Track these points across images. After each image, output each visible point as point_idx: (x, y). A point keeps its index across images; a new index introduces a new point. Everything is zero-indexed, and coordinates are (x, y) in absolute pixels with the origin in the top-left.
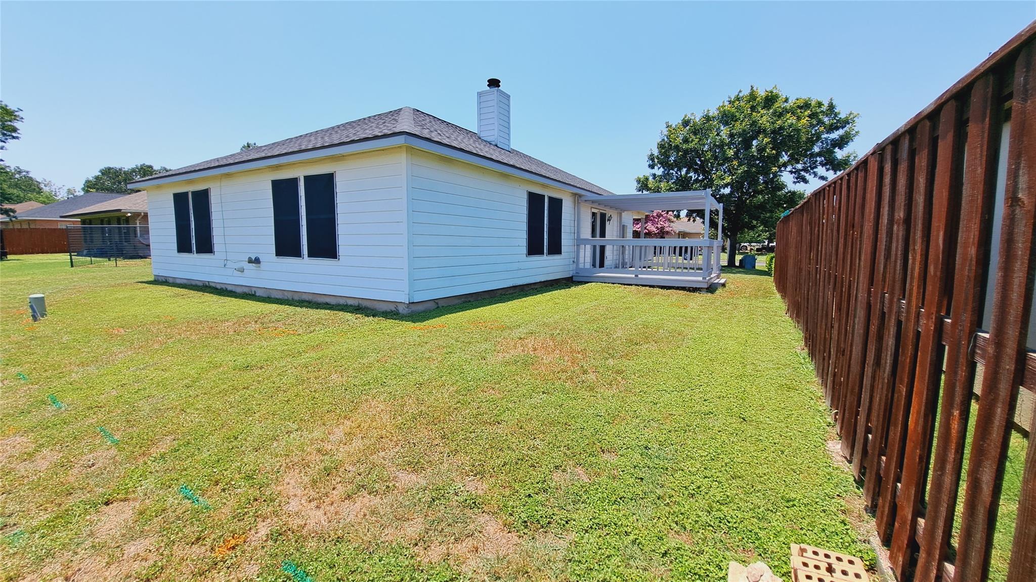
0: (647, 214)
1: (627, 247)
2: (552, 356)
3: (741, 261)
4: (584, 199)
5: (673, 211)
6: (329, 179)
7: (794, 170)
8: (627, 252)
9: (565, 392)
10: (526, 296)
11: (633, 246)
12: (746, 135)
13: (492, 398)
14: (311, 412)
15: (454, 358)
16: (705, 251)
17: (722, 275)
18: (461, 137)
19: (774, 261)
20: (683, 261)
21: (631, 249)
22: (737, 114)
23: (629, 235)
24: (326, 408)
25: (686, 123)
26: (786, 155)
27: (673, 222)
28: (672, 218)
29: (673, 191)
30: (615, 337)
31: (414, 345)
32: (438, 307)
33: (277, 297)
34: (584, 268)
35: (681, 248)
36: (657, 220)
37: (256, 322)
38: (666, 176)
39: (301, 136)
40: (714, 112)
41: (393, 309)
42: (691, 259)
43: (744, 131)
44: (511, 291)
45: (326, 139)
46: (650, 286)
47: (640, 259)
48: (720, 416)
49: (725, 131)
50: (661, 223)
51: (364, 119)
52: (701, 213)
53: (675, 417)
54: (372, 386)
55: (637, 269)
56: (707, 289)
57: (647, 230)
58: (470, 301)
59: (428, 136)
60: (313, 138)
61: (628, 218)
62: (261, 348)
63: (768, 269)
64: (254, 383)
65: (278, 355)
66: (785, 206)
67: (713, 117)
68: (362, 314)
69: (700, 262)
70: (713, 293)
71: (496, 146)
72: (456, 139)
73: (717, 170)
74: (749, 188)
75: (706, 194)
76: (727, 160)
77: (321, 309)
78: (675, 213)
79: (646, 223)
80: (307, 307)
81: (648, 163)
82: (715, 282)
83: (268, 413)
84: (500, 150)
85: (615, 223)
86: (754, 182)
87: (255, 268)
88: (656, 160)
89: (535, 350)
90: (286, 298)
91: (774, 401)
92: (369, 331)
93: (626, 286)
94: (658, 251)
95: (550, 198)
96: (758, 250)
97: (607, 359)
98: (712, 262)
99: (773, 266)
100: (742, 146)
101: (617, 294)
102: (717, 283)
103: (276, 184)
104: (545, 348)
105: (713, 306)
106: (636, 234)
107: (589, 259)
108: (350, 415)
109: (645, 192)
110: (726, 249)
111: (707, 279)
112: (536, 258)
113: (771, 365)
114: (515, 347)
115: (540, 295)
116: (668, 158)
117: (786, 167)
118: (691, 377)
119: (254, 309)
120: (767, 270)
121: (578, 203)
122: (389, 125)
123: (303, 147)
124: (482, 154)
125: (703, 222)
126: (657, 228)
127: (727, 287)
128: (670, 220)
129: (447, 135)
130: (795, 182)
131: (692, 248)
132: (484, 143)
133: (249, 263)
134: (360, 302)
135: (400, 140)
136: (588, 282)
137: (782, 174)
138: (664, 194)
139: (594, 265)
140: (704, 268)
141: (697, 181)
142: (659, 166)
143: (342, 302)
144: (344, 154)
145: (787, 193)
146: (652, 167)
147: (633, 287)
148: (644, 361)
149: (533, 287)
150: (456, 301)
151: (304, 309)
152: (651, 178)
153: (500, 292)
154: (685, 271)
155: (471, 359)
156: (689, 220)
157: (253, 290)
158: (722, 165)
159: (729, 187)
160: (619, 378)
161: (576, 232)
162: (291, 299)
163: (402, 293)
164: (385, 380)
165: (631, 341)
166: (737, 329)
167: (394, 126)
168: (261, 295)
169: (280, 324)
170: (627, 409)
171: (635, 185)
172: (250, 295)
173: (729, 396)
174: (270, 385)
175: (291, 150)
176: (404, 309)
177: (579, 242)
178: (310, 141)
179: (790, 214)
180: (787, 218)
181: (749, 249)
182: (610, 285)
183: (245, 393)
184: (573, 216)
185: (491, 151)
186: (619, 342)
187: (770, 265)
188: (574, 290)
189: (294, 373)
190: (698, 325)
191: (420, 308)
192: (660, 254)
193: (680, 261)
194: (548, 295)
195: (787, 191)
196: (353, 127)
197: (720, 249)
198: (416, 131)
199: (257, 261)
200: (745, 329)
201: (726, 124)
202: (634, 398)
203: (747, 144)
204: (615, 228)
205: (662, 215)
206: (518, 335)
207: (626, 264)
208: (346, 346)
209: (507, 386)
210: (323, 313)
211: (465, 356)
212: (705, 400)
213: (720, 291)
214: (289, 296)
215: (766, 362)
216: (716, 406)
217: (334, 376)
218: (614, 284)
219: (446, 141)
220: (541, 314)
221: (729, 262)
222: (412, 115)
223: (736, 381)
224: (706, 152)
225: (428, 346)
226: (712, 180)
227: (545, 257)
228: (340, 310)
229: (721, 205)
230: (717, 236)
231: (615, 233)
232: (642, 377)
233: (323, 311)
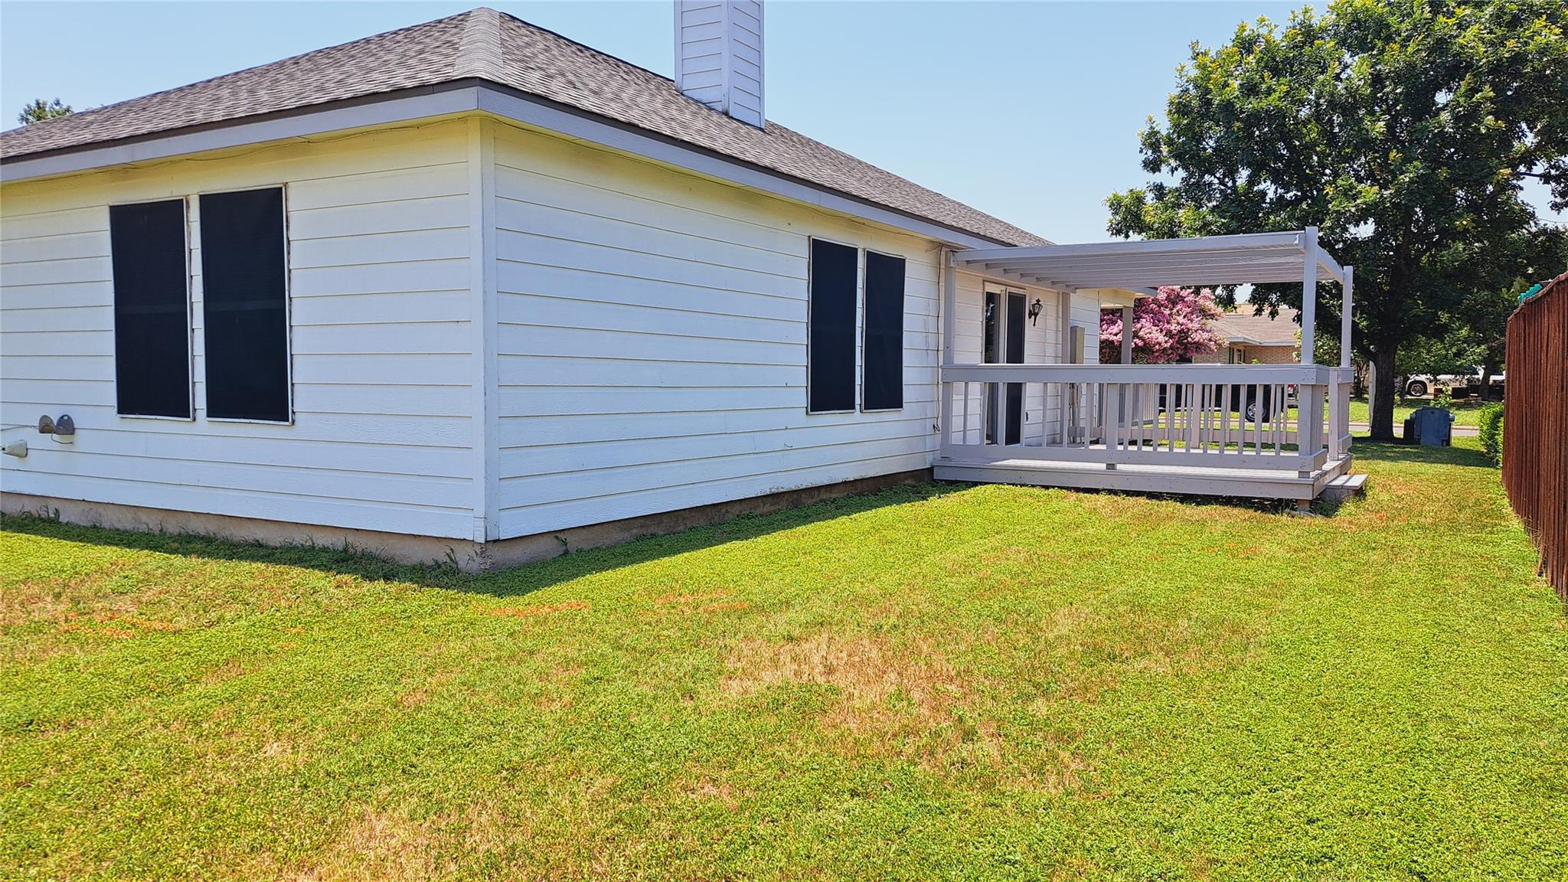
0: (1140, 295)
1: (1084, 386)
2: (877, 688)
3: (1408, 425)
4: (961, 256)
5: (1213, 288)
6: (271, 201)
7: (1553, 172)
8: (1083, 401)
9: (914, 793)
10: (806, 519)
11: (1101, 386)
12: (1418, 77)
13: (711, 809)
14: (205, 850)
15: (607, 697)
16: (1304, 397)
17: (1356, 464)
18: (631, 91)
19: (1501, 424)
20: (1242, 425)
21: (1096, 391)
22: (1391, 20)
23: (1091, 354)
24: (247, 838)
25: (1246, 45)
26: (1531, 130)
27: (1212, 316)
28: (1210, 305)
29: (1210, 233)
30: (1051, 636)
31: (498, 659)
32: (566, 552)
33: (119, 526)
34: (964, 445)
35: (1236, 389)
36: (1167, 312)
37: (58, 596)
38: (1194, 192)
39: (192, 85)
40: (1322, 17)
41: (442, 558)
42: (1266, 419)
43: (1411, 66)
44: (767, 508)
45: (263, 94)
46: (1151, 495)
47: (1121, 419)
48: (1355, 866)
49: (1356, 68)
50: (1181, 319)
51: (368, 41)
52: (1291, 293)
53: (1226, 868)
54: (377, 777)
55: (1111, 447)
56: (1311, 502)
57: (1141, 338)
58: (653, 535)
59: (540, 90)
60: (225, 92)
61: (1086, 308)
62: (69, 669)
63: (1488, 446)
64: (47, 770)
65: (116, 690)
66: (1530, 271)
67: (1324, 30)
68: (354, 571)
69: (1293, 427)
70: (1328, 516)
71: (726, 114)
72: (616, 98)
73: (1336, 175)
74: (1427, 222)
75: (1305, 240)
76: (1366, 143)
77: (240, 558)
78: (1219, 291)
79: (1138, 319)
80: (201, 554)
81: (1143, 157)
82: (1335, 483)
83: (83, 854)
84: (735, 124)
85: (1051, 322)
86: (1440, 204)
87: (57, 446)
88: (1165, 149)
89: (830, 671)
90: (143, 528)
91: (1508, 826)
92: (372, 621)
93: (1081, 495)
94: (1171, 397)
95: (872, 258)
96: (1457, 393)
97: (1029, 698)
98: (1326, 428)
99: (1500, 439)
100: (1405, 108)
101: (1057, 518)
102: (1342, 487)
103: (121, 216)
104: (859, 667)
105: (1329, 551)
106: (1110, 352)
107: (976, 421)
108: (315, 860)
109: (1134, 237)
110: (1365, 390)
111: (1312, 474)
112: (832, 419)
113: (1497, 722)
114: (775, 662)
115: (844, 518)
116: (1199, 142)
117: (1530, 164)
118: (1268, 752)
119: (52, 560)
120: (1484, 450)
121: (948, 268)
122: (435, 58)
123: (199, 117)
124: (686, 138)
125: (1299, 319)
126: (1169, 334)
127: (1369, 499)
128: (1204, 313)
129: (593, 85)
130: (1556, 207)
131: (1267, 389)
132: (694, 108)
133: (42, 431)
134: (350, 540)
135: (465, 100)
136: (975, 484)
137: (1520, 183)
138: (1190, 242)
139: (992, 437)
140: (1303, 443)
141: (1280, 203)
142: (1173, 163)
143: (299, 538)
144: (313, 138)
145: (1535, 236)
146: (1153, 166)
147: (1103, 499)
148: (1137, 707)
149: (824, 496)
150: (617, 536)
151: (194, 561)
152: (1150, 198)
153: (736, 509)
154: (1249, 452)
155: (655, 698)
156: (1259, 312)
157: (53, 506)
158: (1350, 159)
159: (1371, 220)
160: (1065, 755)
161: (941, 348)
162: (157, 532)
163: (470, 514)
164: (414, 760)
165: (1097, 649)
166: (1400, 617)
167: (449, 60)
168: (73, 519)
169: (125, 604)
170: (1088, 844)
171: (1107, 215)
172: (43, 520)
173: (1378, 809)
174: (91, 773)
175: (166, 125)
176: (471, 559)
177: (951, 374)
178: (218, 100)
179: (1544, 296)
180: (1534, 305)
181: (1431, 389)
182: (1037, 491)
183: (21, 798)
184: (932, 303)
185: (714, 132)
186: (1062, 651)
187: (1492, 437)
188: (939, 504)
189: (161, 741)
190: (1285, 605)
191: (517, 554)
192: (1178, 404)
193: (1234, 425)
194: (866, 519)
195: (1534, 229)
196: (338, 64)
197: (1348, 392)
198: (508, 75)
199: (65, 427)
200: (1420, 617)
201: (1362, 46)
202: (1108, 813)
203: (1420, 104)
204: (1051, 337)
205: (1182, 299)
206: (783, 630)
207: (1082, 435)
208: (306, 662)
209: (752, 774)
210: (247, 570)
211: (638, 690)
212: (1311, 821)
213: (1349, 508)
214: (153, 524)
215: (1483, 714)
216: (1341, 837)
217: (273, 749)
218: (1047, 487)
219: (588, 103)
220: (848, 570)
221: (1374, 427)
222: (496, 31)
223: (1398, 766)
224: (1305, 123)
225: (536, 662)
226: (1322, 201)
227: (857, 415)
228: (293, 562)
229: (1349, 270)
230: (1339, 355)
231: (1050, 351)
232: (1131, 750)
233: (245, 566)
